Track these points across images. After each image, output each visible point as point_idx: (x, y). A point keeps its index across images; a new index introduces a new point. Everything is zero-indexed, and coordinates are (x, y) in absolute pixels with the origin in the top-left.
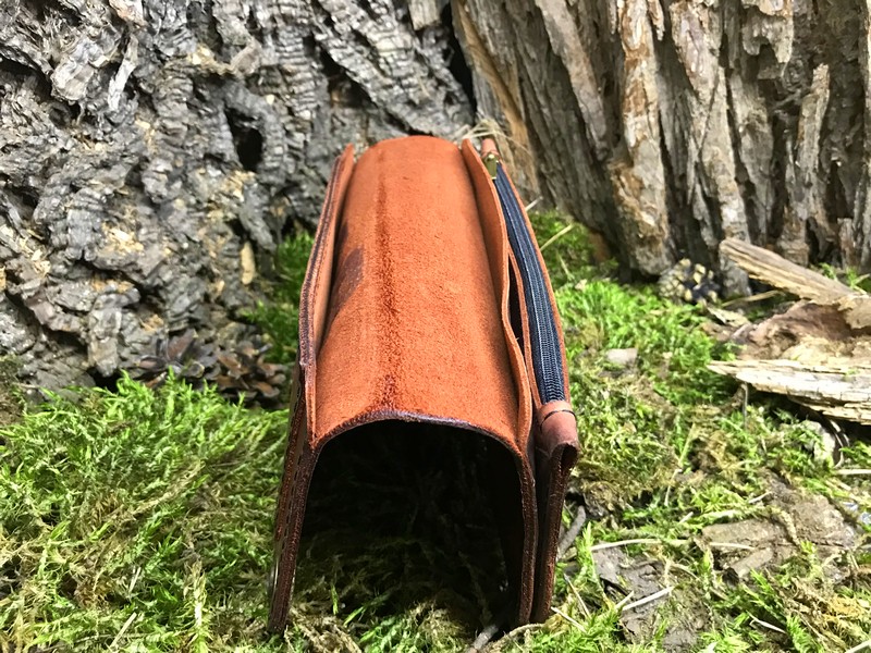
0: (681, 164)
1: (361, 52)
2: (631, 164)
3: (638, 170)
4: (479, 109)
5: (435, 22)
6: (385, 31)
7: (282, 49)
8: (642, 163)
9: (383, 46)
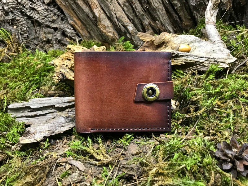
1: (35, 12)
2: (100, 22)
3: (102, 22)
4: (68, 19)
5: (50, 1)
6: (38, 6)
7: (15, 15)
8: (102, 20)
9: (39, 9)
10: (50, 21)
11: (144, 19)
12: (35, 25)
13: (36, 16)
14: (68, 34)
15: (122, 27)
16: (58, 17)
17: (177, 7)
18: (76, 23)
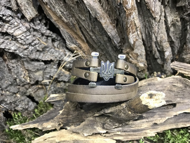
0: (149, 43)
1: (8, 39)
2: (133, 49)
3: (136, 51)
4: (67, 42)
5: (36, 15)
6: (15, 27)
8: (137, 48)
10: (38, 51)
12: (6, 58)
13: (12, 47)
14: (68, 64)
15: (157, 54)
16: (47, 38)
18: (81, 48)
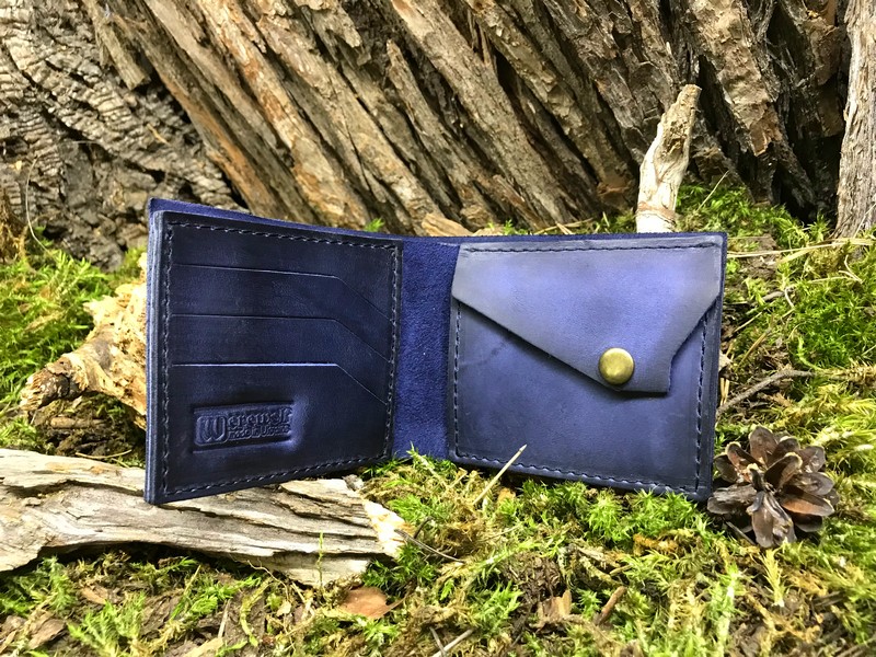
10: (141, 149)
11: (451, 166)
12: (95, 157)
13: (93, 130)
14: (203, 193)
15: (377, 187)
16: (173, 133)
17: (571, 130)
18: (229, 159)
